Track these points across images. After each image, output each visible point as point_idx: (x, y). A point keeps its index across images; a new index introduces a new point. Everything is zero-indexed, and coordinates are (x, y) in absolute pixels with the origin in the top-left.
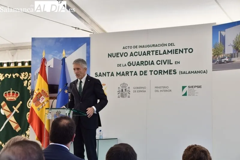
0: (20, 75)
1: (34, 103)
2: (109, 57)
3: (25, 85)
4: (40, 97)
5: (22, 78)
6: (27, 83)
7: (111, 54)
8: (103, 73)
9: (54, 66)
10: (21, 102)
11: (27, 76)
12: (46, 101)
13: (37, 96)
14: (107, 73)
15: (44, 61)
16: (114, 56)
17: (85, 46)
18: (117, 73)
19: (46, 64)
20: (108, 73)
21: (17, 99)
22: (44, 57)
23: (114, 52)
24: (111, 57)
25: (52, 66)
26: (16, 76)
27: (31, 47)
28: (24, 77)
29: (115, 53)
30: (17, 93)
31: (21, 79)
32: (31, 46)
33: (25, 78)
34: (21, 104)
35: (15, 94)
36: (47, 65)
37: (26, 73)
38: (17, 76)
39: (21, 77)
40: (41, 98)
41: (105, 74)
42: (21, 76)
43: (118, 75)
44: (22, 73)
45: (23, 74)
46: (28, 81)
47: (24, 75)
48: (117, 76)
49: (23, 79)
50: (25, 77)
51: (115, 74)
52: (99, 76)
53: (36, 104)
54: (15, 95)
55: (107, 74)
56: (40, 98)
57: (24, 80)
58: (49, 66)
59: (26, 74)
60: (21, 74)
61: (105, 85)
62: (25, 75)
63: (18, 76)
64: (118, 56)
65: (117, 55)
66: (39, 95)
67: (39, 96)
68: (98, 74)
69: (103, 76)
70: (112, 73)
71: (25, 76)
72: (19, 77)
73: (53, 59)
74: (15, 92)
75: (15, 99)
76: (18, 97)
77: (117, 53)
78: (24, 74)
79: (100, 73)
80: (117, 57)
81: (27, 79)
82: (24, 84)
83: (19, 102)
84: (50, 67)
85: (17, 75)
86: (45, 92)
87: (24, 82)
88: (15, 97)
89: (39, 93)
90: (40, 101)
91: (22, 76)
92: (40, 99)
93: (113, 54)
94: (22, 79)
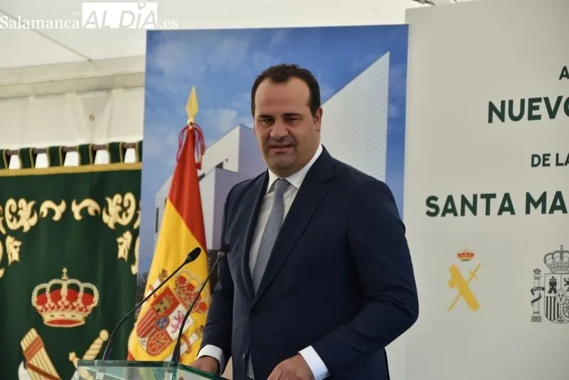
0: (104, 205)
1: (143, 336)
2: (490, 120)
3: (122, 252)
4: (169, 311)
5: (110, 220)
6: (129, 246)
7: (503, 103)
8: (464, 200)
9: (240, 166)
10: (104, 335)
11: (131, 211)
12: (196, 332)
13: (157, 307)
14: (483, 196)
15: (193, 139)
16: (516, 112)
17: (382, 65)
18: (529, 198)
19: (202, 154)
20: (488, 197)
21: (86, 319)
22: (190, 120)
23: (518, 93)
24: (502, 119)
25: (232, 166)
26: (84, 211)
27: (142, 80)
28: (120, 214)
29: (523, 101)
30: (89, 292)
31: (106, 225)
32: (144, 75)
33: (125, 221)
34: (105, 343)
35: (81, 294)
36: (208, 162)
37: (130, 197)
38: (91, 212)
39: (106, 218)
40: (175, 313)
41: (471, 201)
42: (108, 213)
43: (532, 206)
44: (112, 198)
45: (113, 203)
46: (135, 234)
47: (119, 208)
48: (528, 211)
49: (117, 224)
50: (124, 215)
51: (519, 203)
52: (443, 215)
53: (150, 345)
54: (79, 301)
55: (481, 203)
56: (171, 317)
57: (120, 230)
58: (220, 166)
59: (126, 204)
60: (109, 200)
61: (472, 255)
62: (122, 205)
63: (96, 211)
64: (535, 113)
65: (532, 108)
66: (165, 300)
67: (166, 303)
68: (441, 204)
69: (463, 214)
70: (507, 197)
71: (124, 210)
72: (98, 216)
73: (237, 131)
74: (82, 286)
75: (80, 318)
76: (94, 309)
77: (531, 101)
78: (120, 201)
79: (450, 199)
80: (531, 117)
81: (130, 227)
82: (117, 250)
83: (97, 336)
84: (226, 167)
85: (91, 205)
86: (191, 287)
87: (120, 240)
88: (81, 310)
89: (168, 291)
90: (169, 329)
91: (111, 209)
92: (167, 321)
93: (511, 102)
94: (111, 225)
